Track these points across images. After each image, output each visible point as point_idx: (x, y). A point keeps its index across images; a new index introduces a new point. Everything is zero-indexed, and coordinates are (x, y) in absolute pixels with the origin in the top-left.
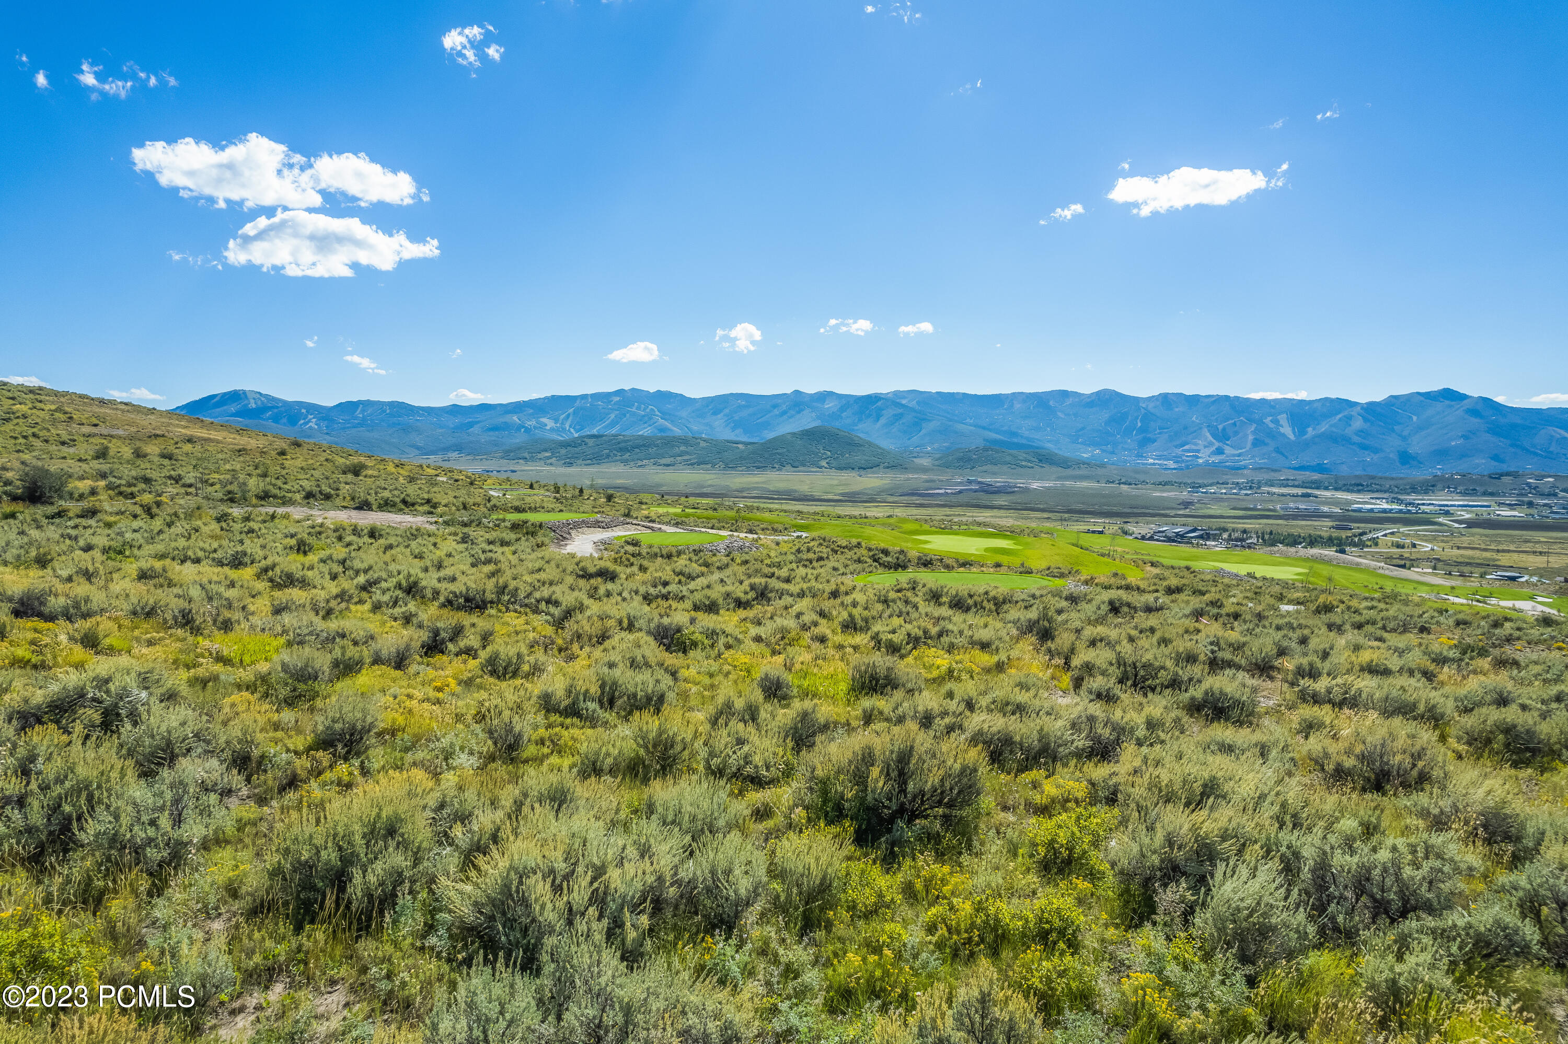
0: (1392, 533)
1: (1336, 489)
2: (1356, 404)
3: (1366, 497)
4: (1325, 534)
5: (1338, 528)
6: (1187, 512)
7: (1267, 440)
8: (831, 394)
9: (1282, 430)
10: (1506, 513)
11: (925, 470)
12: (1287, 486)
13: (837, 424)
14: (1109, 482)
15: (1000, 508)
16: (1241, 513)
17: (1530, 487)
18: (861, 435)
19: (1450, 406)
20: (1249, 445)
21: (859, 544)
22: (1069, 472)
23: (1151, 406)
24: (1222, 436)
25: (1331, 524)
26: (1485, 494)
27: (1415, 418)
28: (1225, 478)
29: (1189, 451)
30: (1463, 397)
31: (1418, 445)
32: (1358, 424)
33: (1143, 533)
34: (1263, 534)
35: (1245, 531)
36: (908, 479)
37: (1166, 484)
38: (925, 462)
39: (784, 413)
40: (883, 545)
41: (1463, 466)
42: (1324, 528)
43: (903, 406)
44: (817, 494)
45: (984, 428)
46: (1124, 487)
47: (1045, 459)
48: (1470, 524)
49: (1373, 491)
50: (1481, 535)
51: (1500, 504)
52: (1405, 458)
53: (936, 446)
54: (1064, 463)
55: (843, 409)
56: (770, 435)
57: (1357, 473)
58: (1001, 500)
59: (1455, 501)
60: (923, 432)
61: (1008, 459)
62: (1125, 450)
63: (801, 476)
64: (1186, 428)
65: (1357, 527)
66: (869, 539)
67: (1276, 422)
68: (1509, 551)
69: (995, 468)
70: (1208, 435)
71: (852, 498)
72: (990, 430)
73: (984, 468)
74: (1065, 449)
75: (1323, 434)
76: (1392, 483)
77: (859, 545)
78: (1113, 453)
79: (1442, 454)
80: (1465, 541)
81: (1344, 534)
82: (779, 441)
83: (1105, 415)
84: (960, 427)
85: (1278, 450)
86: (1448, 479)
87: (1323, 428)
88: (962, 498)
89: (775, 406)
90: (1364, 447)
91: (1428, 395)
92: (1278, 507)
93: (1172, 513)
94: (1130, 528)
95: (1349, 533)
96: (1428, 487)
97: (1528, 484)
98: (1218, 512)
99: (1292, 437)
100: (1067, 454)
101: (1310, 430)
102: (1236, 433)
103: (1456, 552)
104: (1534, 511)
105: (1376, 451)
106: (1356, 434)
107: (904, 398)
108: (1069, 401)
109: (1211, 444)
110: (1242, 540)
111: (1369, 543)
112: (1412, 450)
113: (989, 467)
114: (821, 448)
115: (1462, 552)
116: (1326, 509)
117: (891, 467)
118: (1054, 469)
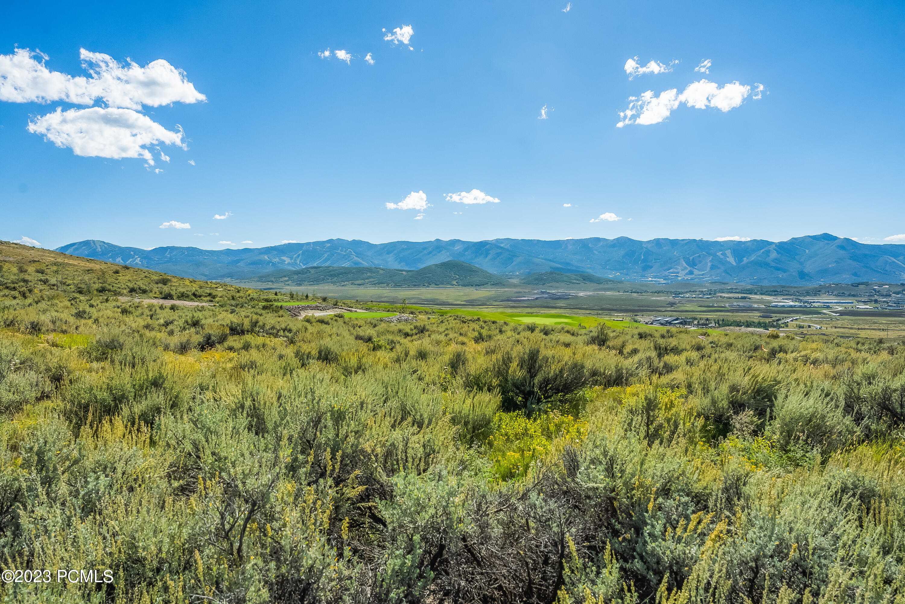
0: (796, 319)
1: (761, 294)
2: (772, 243)
3: (780, 298)
4: (756, 321)
5: (763, 317)
6: (672, 309)
7: (719, 266)
8: (458, 241)
9: (728, 259)
10: (862, 307)
11: (515, 286)
12: (732, 292)
13: (462, 259)
14: (625, 292)
15: (560, 308)
16: (704, 309)
17: (875, 291)
18: (477, 266)
19: (828, 244)
20: (709, 269)
22: (601, 286)
23: (649, 246)
24: (692, 264)
25: (759, 314)
26: (850, 295)
27: (807, 251)
28: (694, 288)
29: (672, 273)
30: (835, 238)
31: (809, 268)
32: (774, 255)
33: (646, 321)
34: (718, 321)
35: (707, 320)
36: (505, 291)
37: (659, 292)
38: (515, 281)
39: (430, 253)
41: (836, 279)
42: (755, 317)
43: (502, 248)
44: (450, 301)
45: (550, 261)
46: (634, 295)
47: (587, 279)
48: (842, 313)
49: (784, 295)
50: (849, 320)
51: (858, 301)
52: (802, 275)
53: (522, 271)
54: (599, 281)
55: (466, 250)
56: (421, 266)
57: (774, 284)
58: (561, 303)
59: (832, 300)
60: (514, 263)
61: (565, 278)
62: (635, 272)
63: (442, 291)
64: (670, 259)
65: (775, 316)
67: (724, 254)
68: (865, 329)
69: (557, 284)
70: (684, 263)
71: (472, 303)
72: (554, 262)
73: (551, 284)
74: (598, 274)
75: (753, 262)
76: (795, 290)
78: (627, 274)
79: (824, 272)
80: (839, 323)
81: (767, 320)
82: (428, 269)
83: (622, 252)
84: (536, 260)
85: (726, 271)
86: (828, 287)
87: (753, 258)
88: (538, 302)
89: (424, 249)
90: (778, 269)
91: (815, 238)
92: (727, 305)
93: (663, 309)
94: (638, 318)
95: (770, 320)
96: (817, 292)
97: (874, 290)
98: (691, 309)
99: (734, 264)
100: (600, 276)
101: (745, 259)
102: (700, 262)
103: (834, 330)
104: (878, 305)
105: (785, 271)
106: (773, 261)
107: (502, 243)
108: (601, 244)
109: (686, 268)
110: (706, 325)
111: (783, 325)
112: (806, 270)
113: (553, 284)
114: (453, 273)
115: (837, 330)
116: (756, 306)
117: (495, 285)
118: (592, 284)
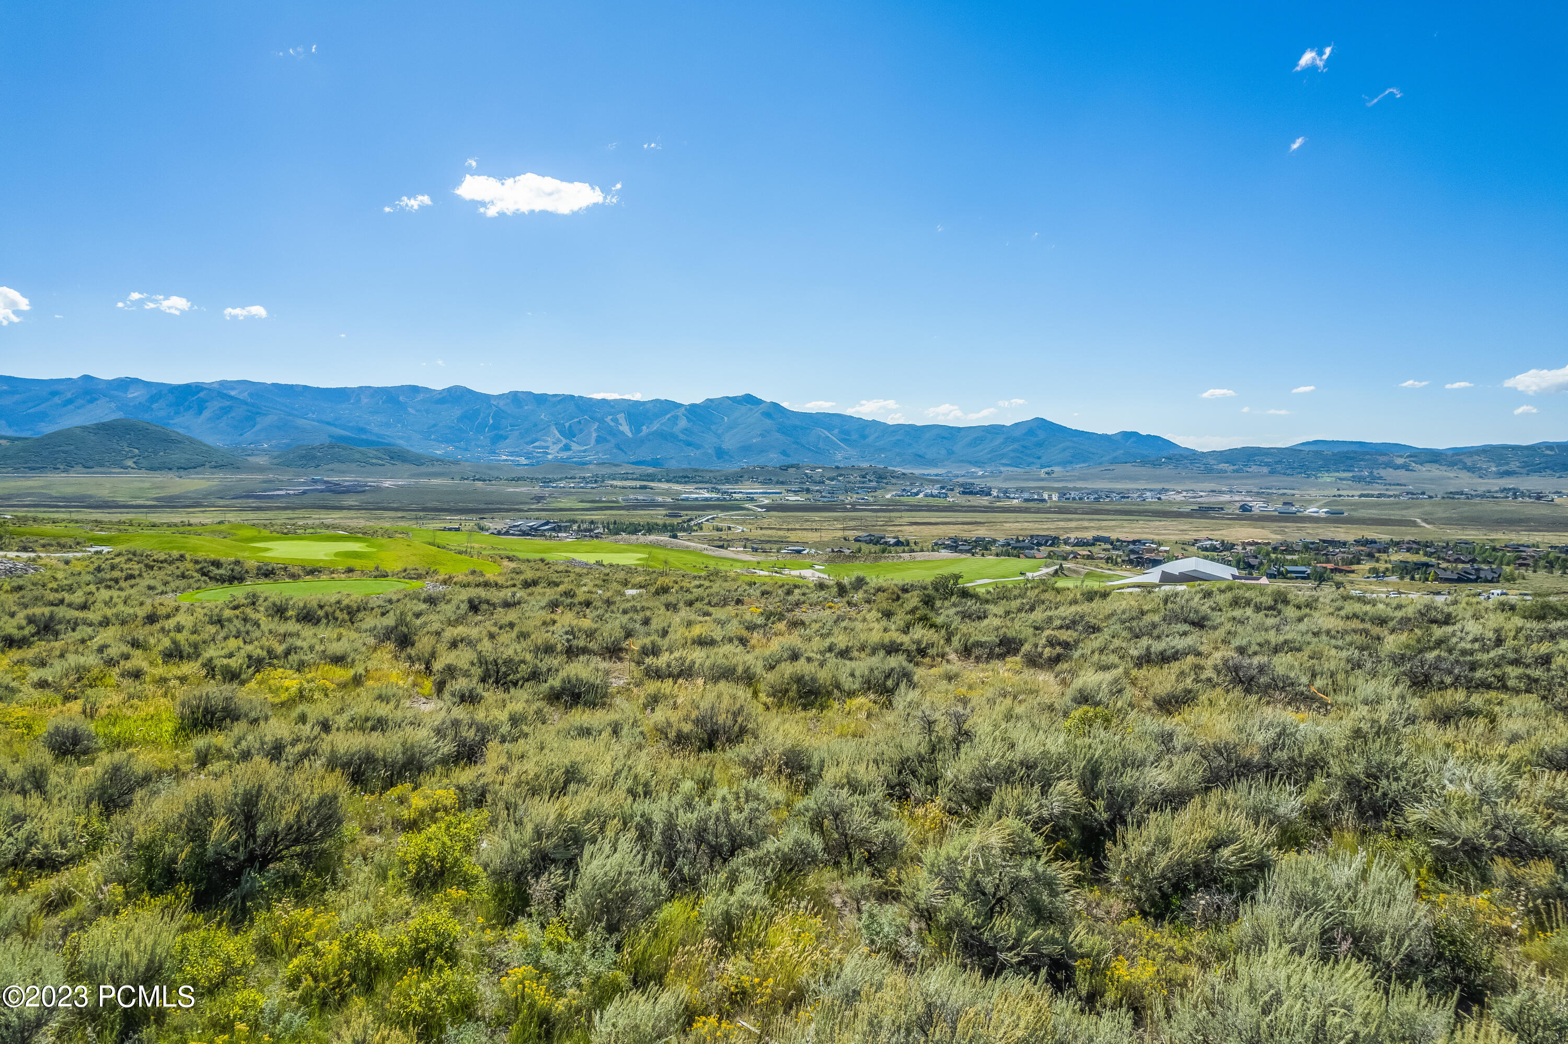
0: (713, 518)
1: (668, 481)
2: (681, 405)
3: (690, 487)
4: (660, 522)
5: (670, 516)
6: (539, 506)
7: (609, 438)
8: (136, 381)
9: (621, 428)
10: (792, 498)
11: (261, 469)
12: (627, 479)
13: (147, 417)
14: (463, 479)
15: (349, 508)
16: (588, 505)
17: (807, 476)
18: (180, 431)
19: (751, 410)
20: (593, 442)
21: (182, 556)
22: (423, 469)
23: (501, 403)
24: (569, 434)
25: (664, 512)
26: (778, 483)
27: (726, 419)
28: (572, 473)
29: (539, 448)
30: (758, 402)
31: (730, 442)
32: (683, 423)
33: (499, 527)
34: (608, 524)
35: (592, 522)
36: (241, 480)
37: (519, 479)
38: (262, 460)
39: (70, 402)
40: (213, 556)
41: (761, 460)
42: (659, 516)
43: (232, 398)
44: (121, 499)
45: (328, 423)
46: (479, 484)
47: (398, 456)
48: (769, 508)
49: (697, 483)
50: (777, 517)
51: (788, 491)
52: (720, 453)
53: (274, 442)
54: (417, 461)
55: (153, 399)
56: (48, 429)
57: (684, 466)
58: (351, 500)
59: (757, 489)
60: (258, 427)
61: (357, 456)
62: (478, 446)
63: (99, 478)
64: (535, 425)
65: (686, 514)
66: (195, 549)
67: (616, 420)
68: (795, 529)
69: (343, 467)
70: (556, 432)
71: (171, 503)
72: (336, 426)
73: (331, 466)
74: (417, 447)
75: (656, 431)
76: (711, 475)
77: (182, 558)
78: (466, 450)
79: (746, 449)
80: (765, 522)
81: (675, 521)
82: (66, 436)
83: (457, 412)
84: (301, 422)
85: (618, 447)
86: (752, 470)
87: (655, 426)
88: (306, 499)
89: (54, 394)
90: (689, 444)
91: (734, 399)
92: (620, 499)
93: (526, 507)
94: (486, 523)
95: (679, 520)
96: (737, 478)
97: (806, 474)
98: (568, 505)
99: (630, 435)
100: (420, 451)
101: (644, 427)
102: (581, 431)
103: (760, 532)
104: (810, 496)
105: (698, 447)
106: (682, 432)
107: (233, 389)
108: (421, 396)
109: (559, 441)
110: (590, 530)
111: (695, 528)
112: (724, 446)
113: (335, 466)
114: (125, 445)
115: (764, 532)
116: (660, 499)
117: (219, 467)
118: (407, 466)
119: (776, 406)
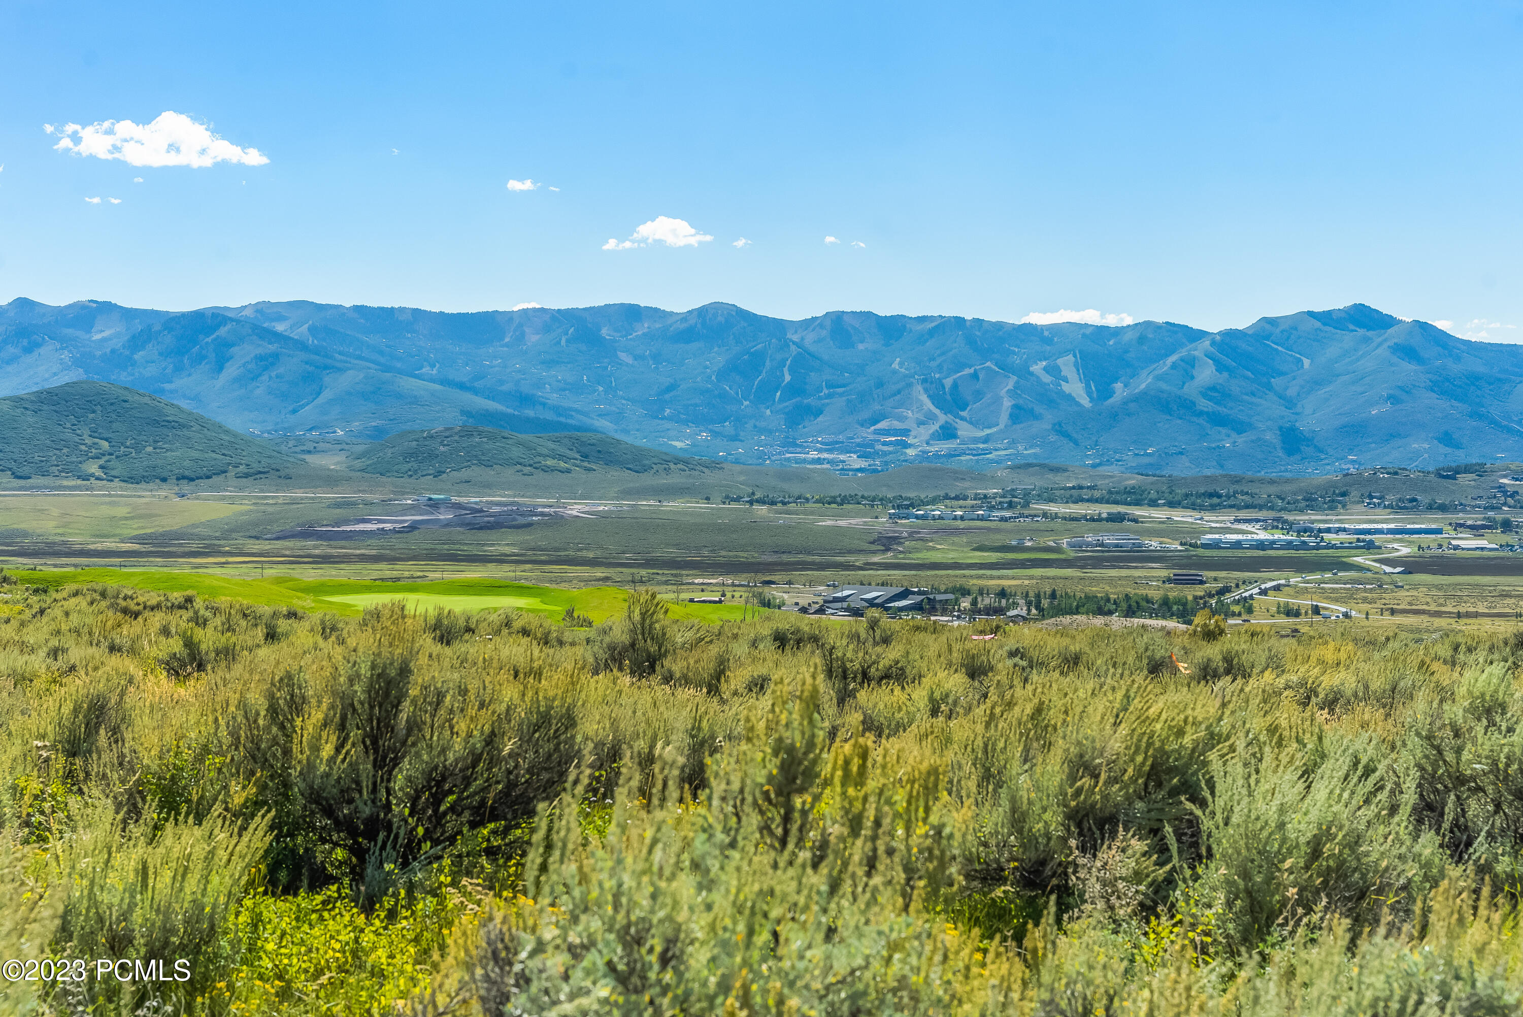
0: (1277, 588)
1: (1171, 504)
2: (1202, 334)
3: (1224, 518)
4: (1156, 594)
5: (1177, 581)
6: (888, 558)
7: (1039, 409)
8: (107, 308)
9: (1066, 387)
10: (1468, 542)
11: (330, 480)
12: (1079, 500)
13: (123, 377)
14: (728, 499)
15: (500, 560)
16: (993, 557)
17: (1505, 493)
18: (184, 404)
19: (1366, 340)
20: (1004, 419)
22: (647, 480)
23: (810, 338)
24: (953, 402)
25: (1164, 573)
26: (1430, 508)
27: (1306, 362)
28: (960, 486)
29: (887, 432)
30: (1383, 322)
31: (1314, 416)
32: (1206, 374)
33: (803, 602)
34: (1038, 596)
35: (1002, 594)
36: (294, 501)
37: (844, 500)
38: (332, 462)
41: (1392, 456)
42: (1152, 581)
43: (278, 336)
44: (76, 539)
45: (462, 386)
46: (762, 510)
47: (596, 452)
48: (1411, 566)
49: (1239, 508)
50: (1430, 587)
51: (1458, 526)
52: (1293, 441)
53: (356, 425)
54: (636, 461)
55: (137, 341)
57: (1208, 472)
58: (504, 543)
59: (1385, 521)
60: (327, 395)
61: (516, 452)
62: (761, 431)
63: (42, 500)
64: (880, 384)
65: (1214, 579)
67: (1054, 371)
68: (1476, 615)
69: (489, 474)
70: (924, 398)
71: (163, 547)
72: (475, 391)
73: (464, 474)
74: (636, 433)
75: (1144, 393)
76: (1273, 489)
78: (735, 438)
79: (1355, 432)
80: (1403, 598)
81: (1190, 593)
83: (718, 358)
84: (409, 384)
85: (1059, 429)
86: (1368, 480)
87: (1144, 382)
88: (416, 542)
90: (1219, 420)
91: (1326, 318)
92: (1064, 542)
93: (859, 560)
94: (776, 593)
95: (1199, 591)
96: (1335, 497)
97: (1501, 488)
98: (952, 556)
99: (1085, 402)
100: (642, 442)
101: (1118, 386)
102: (979, 395)
103: (1387, 619)
104: (1511, 538)
105: (1240, 427)
106: (1204, 395)
107: (280, 318)
108: (642, 328)
109: (931, 417)
111: (1236, 609)
112: (1305, 425)
113: (475, 472)
114: (86, 432)
115: (1399, 619)
116: (1154, 544)
117: (253, 475)
118: (615, 473)
119: (1423, 327)
